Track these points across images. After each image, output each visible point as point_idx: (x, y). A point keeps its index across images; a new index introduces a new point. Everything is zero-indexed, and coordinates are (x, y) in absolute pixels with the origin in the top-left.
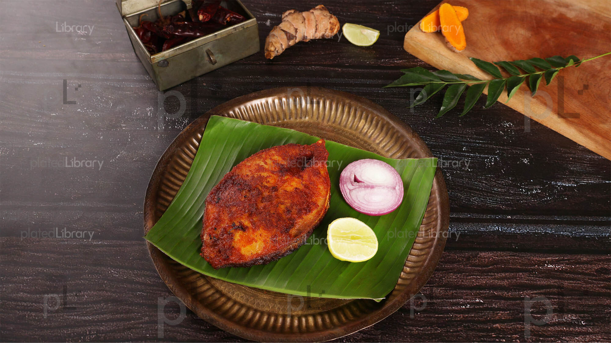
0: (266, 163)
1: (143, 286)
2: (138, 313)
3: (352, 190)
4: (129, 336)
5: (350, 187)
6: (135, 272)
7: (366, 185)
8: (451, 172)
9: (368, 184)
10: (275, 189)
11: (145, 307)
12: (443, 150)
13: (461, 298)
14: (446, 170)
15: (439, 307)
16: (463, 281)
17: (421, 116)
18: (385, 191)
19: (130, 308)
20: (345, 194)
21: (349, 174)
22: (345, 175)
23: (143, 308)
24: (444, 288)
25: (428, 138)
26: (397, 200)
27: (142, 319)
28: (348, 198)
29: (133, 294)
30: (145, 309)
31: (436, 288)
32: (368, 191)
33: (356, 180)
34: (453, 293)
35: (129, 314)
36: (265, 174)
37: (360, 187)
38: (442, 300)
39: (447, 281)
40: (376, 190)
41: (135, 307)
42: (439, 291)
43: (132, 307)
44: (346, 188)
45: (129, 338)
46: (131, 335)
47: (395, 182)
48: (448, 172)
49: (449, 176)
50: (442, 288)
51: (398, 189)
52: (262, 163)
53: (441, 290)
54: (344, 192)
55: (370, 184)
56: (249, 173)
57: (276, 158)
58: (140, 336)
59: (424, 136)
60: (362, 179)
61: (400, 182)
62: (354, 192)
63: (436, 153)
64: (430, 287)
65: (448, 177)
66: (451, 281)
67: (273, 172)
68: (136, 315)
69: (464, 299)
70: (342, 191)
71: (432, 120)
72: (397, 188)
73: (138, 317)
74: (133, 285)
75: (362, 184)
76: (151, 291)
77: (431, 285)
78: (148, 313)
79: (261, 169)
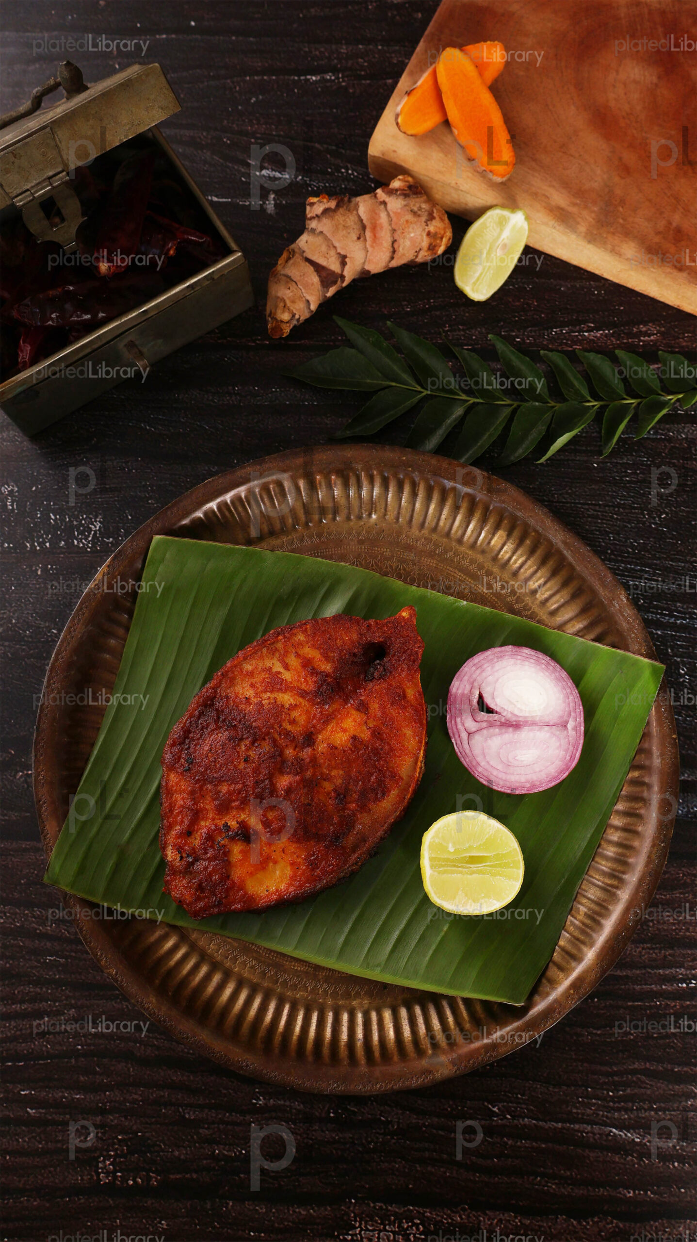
0: (287, 667)
1: (55, 944)
2: (55, 1001)
3: (475, 732)
4: (44, 1049)
5: (470, 724)
6: (35, 911)
7: (503, 720)
8: (689, 663)
9: (509, 717)
10: (309, 739)
11: (66, 989)
12: (679, 604)
13: (680, 967)
14: (679, 659)
16: (687, 930)
17: (635, 508)
18: (543, 734)
19: (38, 990)
20: (459, 742)
21: (468, 687)
22: (460, 691)
23: (62, 990)
24: (649, 945)
25: (646, 572)
26: (568, 758)
27: (65, 1013)
28: (464, 754)
29: (39, 961)
30: (67, 992)
31: (633, 946)
32: (509, 735)
33: (483, 706)
34: (665, 956)
35: (36, 1004)
36: (286, 699)
37: (491, 725)
38: (644, 971)
39: (658, 929)
40: (524, 734)
41: (48, 989)
42: (640, 952)
43: (41, 989)
44: (460, 726)
45: (45, 1054)
46: (47, 1047)
47: (567, 709)
48: (682, 661)
49: (686, 674)
50: (645, 946)
51: (573, 729)
52: (278, 667)
53: (643, 948)
54: (457, 736)
55: (514, 719)
56: (250, 693)
57: (309, 652)
58: (65, 1048)
59: (637, 565)
60: (496, 705)
61: (578, 710)
62: (477, 739)
63: (661, 614)
65: (683, 676)
66: (665, 930)
67: (303, 694)
68: (50, 1005)
69: (687, 969)
70: (451, 735)
71: (660, 518)
72: (570, 726)
73: (55, 1009)
74: (37, 941)
75: (495, 716)
76: (73, 954)
78: (73, 1002)
79: (275, 683)
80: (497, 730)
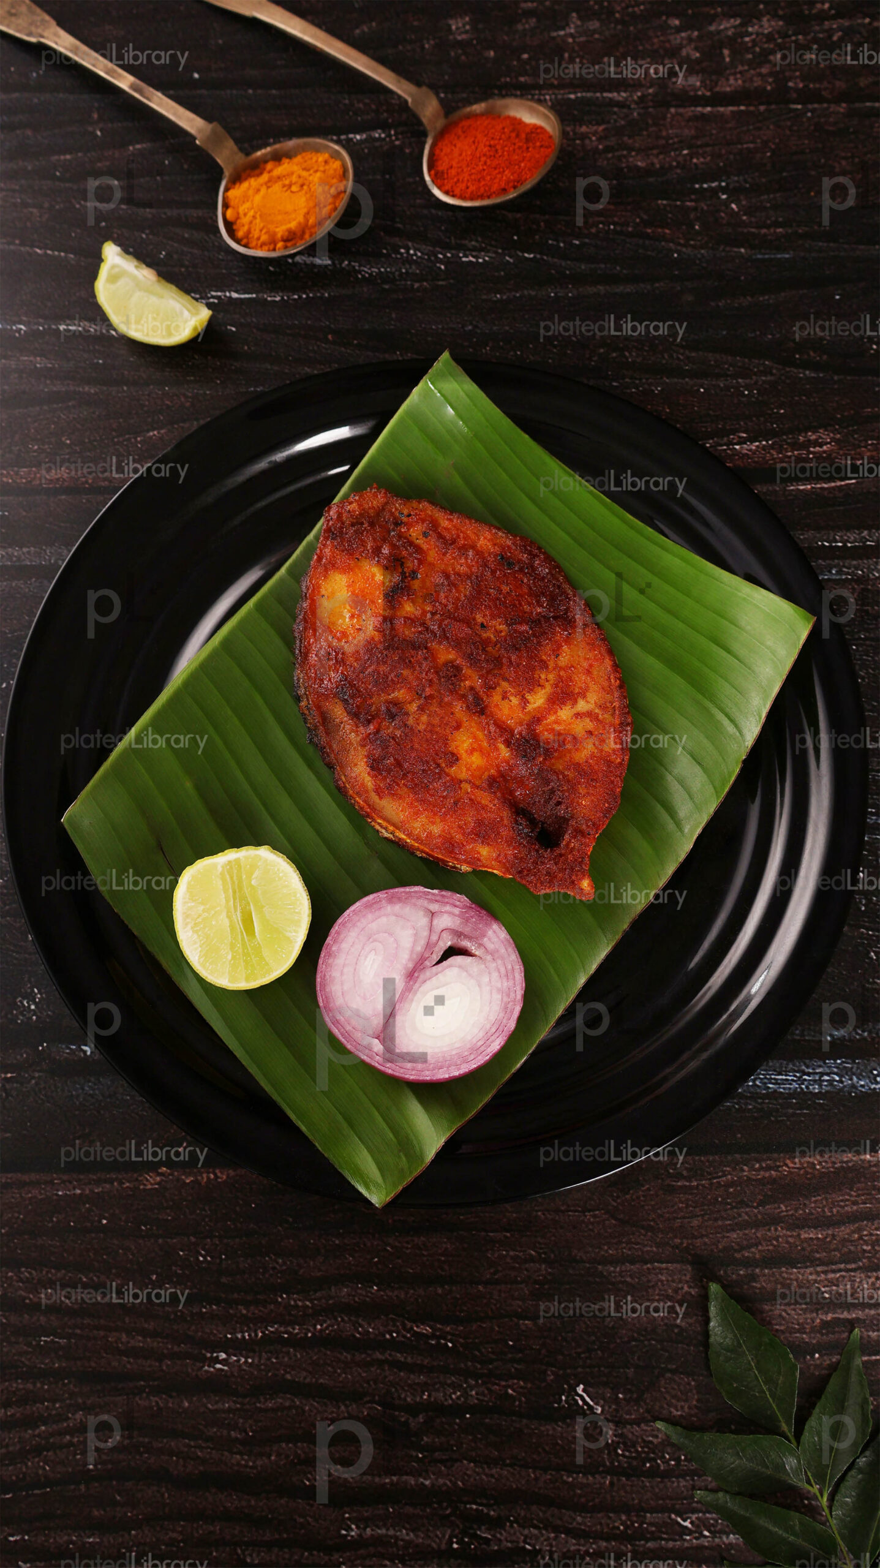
1: (53, 1318)
2: (54, 1401)
4: (40, 1472)
11: (70, 1382)
15: (871, 1333)
19: (30, 1386)
23: (64, 1385)
27: (68, 1418)
29: (29, 1345)
30: (71, 1386)
31: (863, 1275)
35: (28, 1407)
41: (43, 1384)
43: (34, 1384)
45: (42, 1479)
46: (45, 1469)
58: (70, 1470)
64: (847, 1270)
68: (47, 1407)
73: (54, 1412)
74: (26, 1316)
76: (78, 1331)
77: (849, 1266)
78: (80, 1401)
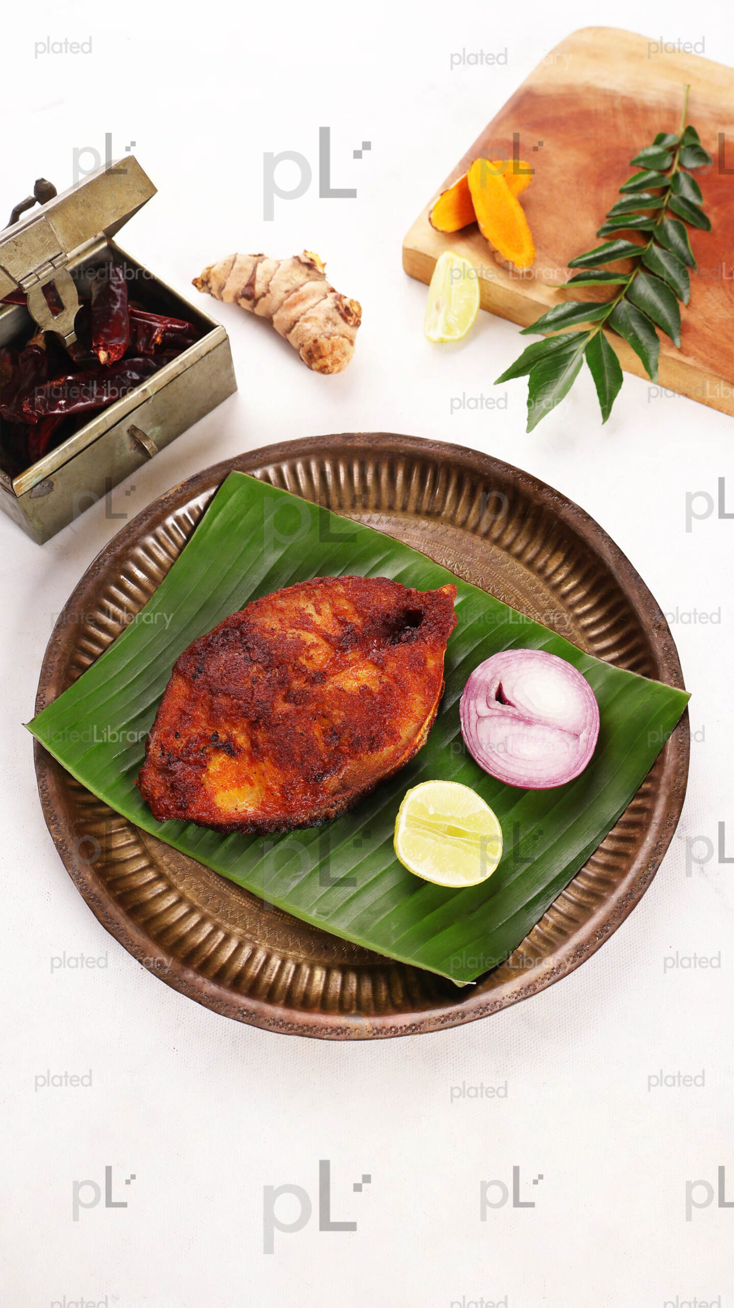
0: (319, 612)
3: (486, 717)
5: (482, 708)
7: (516, 713)
9: (523, 712)
10: (321, 676)
18: (553, 737)
20: (467, 723)
21: (490, 676)
22: (481, 678)
26: (573, 766)
28: (469, 734)
32: (519, 728)
33: (500, 697)
36: (310, 638)
37: (503, 715)
40: (534, 731)
44: (472, 708)
47: (583, 721)
51: (585, 741)
52: (311, 610)
54: (466, 716)
55: (527, 714)
56: (276, 625)
60: (514, 698)
61: (594, 725)
62: (486, 724)
67: (327, 638)
70: (461, 714)
72: (583, 736)
75: (510, 709)
79: (304, 622)
80: (508, 721)
